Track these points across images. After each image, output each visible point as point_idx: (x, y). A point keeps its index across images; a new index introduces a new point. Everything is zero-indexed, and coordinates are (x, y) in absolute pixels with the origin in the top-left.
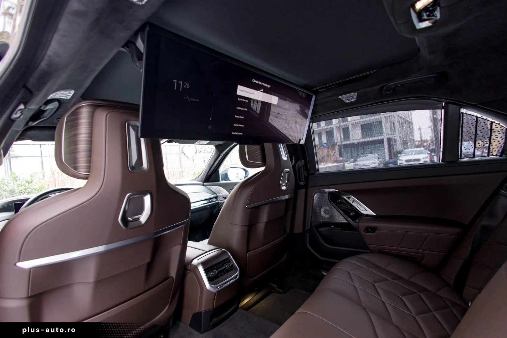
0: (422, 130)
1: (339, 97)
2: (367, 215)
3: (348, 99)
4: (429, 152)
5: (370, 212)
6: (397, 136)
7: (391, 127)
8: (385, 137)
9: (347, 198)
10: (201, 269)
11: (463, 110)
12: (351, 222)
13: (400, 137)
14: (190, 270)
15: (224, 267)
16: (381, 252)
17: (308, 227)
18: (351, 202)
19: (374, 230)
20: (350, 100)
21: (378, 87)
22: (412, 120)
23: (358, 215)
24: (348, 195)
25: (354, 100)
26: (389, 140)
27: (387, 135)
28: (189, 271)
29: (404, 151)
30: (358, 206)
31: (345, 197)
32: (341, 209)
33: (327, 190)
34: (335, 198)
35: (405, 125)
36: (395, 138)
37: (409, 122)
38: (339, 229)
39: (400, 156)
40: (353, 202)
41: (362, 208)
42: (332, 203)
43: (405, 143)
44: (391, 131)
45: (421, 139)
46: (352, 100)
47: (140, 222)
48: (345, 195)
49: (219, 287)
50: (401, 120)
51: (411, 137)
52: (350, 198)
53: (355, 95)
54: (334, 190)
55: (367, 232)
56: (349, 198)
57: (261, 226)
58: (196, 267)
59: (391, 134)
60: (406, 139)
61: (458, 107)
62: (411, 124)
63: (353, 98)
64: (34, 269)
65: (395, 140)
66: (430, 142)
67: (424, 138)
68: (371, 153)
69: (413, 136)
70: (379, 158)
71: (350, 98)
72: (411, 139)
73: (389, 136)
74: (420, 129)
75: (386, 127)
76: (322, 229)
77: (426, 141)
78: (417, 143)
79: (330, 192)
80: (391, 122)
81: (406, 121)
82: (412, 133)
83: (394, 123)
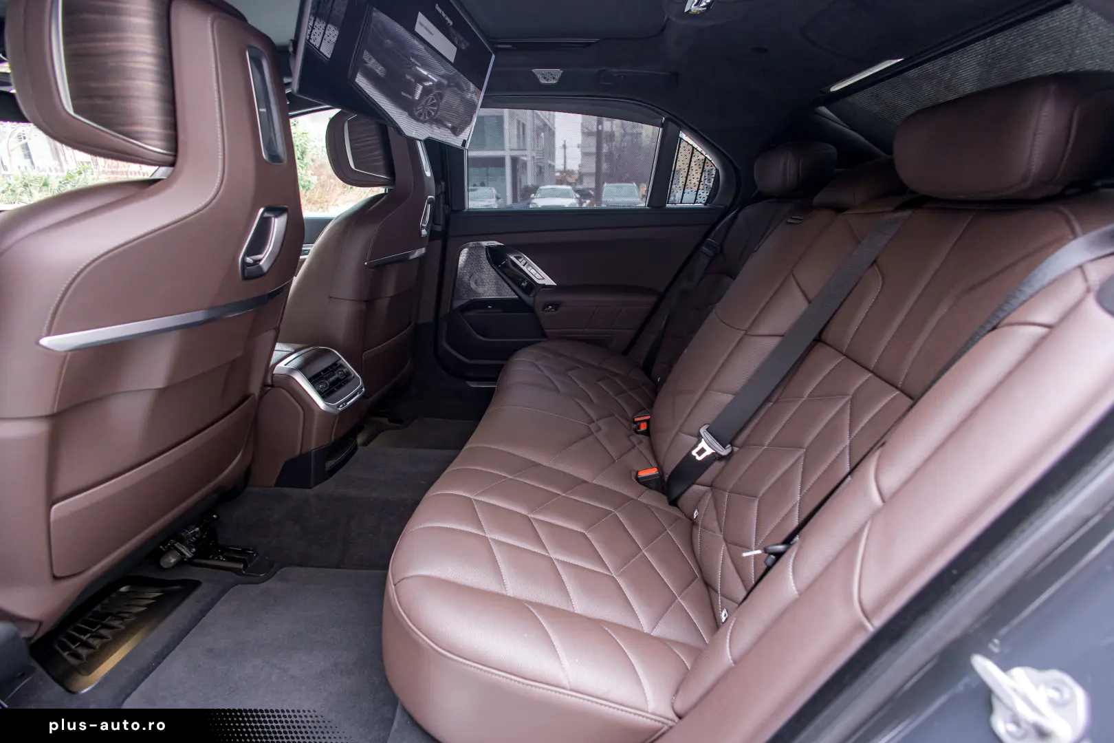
0: (568, 151)
1: (533, 70)
2: (544, 286)
3: (545, 78)
4: (578, 196)
5: (549, 281)
6: (528, 156)
7: (518, 136)
8: (507, 154)
9: (516, 257)
10: (300, 379)
11: (683, 135)
12: (524, 296)
13: (534, 157)
14: (272, 386)
15: (336, 376)
16: (561, 338)
17: (445, 310)
18: (521, 265)
19: (556, 306)
20: (547, 80)
21: (596, 70)
22: (553, 125)
23: (532, 286)
24: (517, 253)
25: (554, 82)
26: (515, 160)
27: (511, 150)
28: (269, 388)
29: (541, 187)
30: (533, 271)
31: (512, 258)
32: (508, 277)
33: (485, 244)
34: (496, 257)
35: (542, 135)
36: (525, 158)
37: (550, 129)
38: (500, 310)
39: (533, 198)
40: (524, 265)
41: (537, 275)
42: (493, 265)
43: (540, 171)
44: (518, 142)
45: (565, 167)
46: (551, 82)
47: (260, 268)
48: (512, 252)
49: (341, 406)
50: (537, 122)
51: (549, 162)
52: (520, 258)
53: (558, 72)
54: (496, 243)
55: (546, 311)
56: (518, 258)
57: (383, 304)
58: (288, 378)
59: (518, 150)
60: (542, 165)
61: (679, 128)
62: (551, 133)
63: (554, 78)
64: (72, 352)
65: (525, 164)
66: (576, 176)
67: (569, 167)
68: (483, 185)
69: (553, 160)
70: (498, 198)
71: (548, 76)
72: (550, 165)
73: (515, 153)
74: (565, 147)
75: (510, 130)
76: (471, 314)
77: (570, 173)
78: (558, 174)
79: (489, 247)
80: (519, 122)
81: (545, 125)
82: (552, 155)
83: (524, 125)
